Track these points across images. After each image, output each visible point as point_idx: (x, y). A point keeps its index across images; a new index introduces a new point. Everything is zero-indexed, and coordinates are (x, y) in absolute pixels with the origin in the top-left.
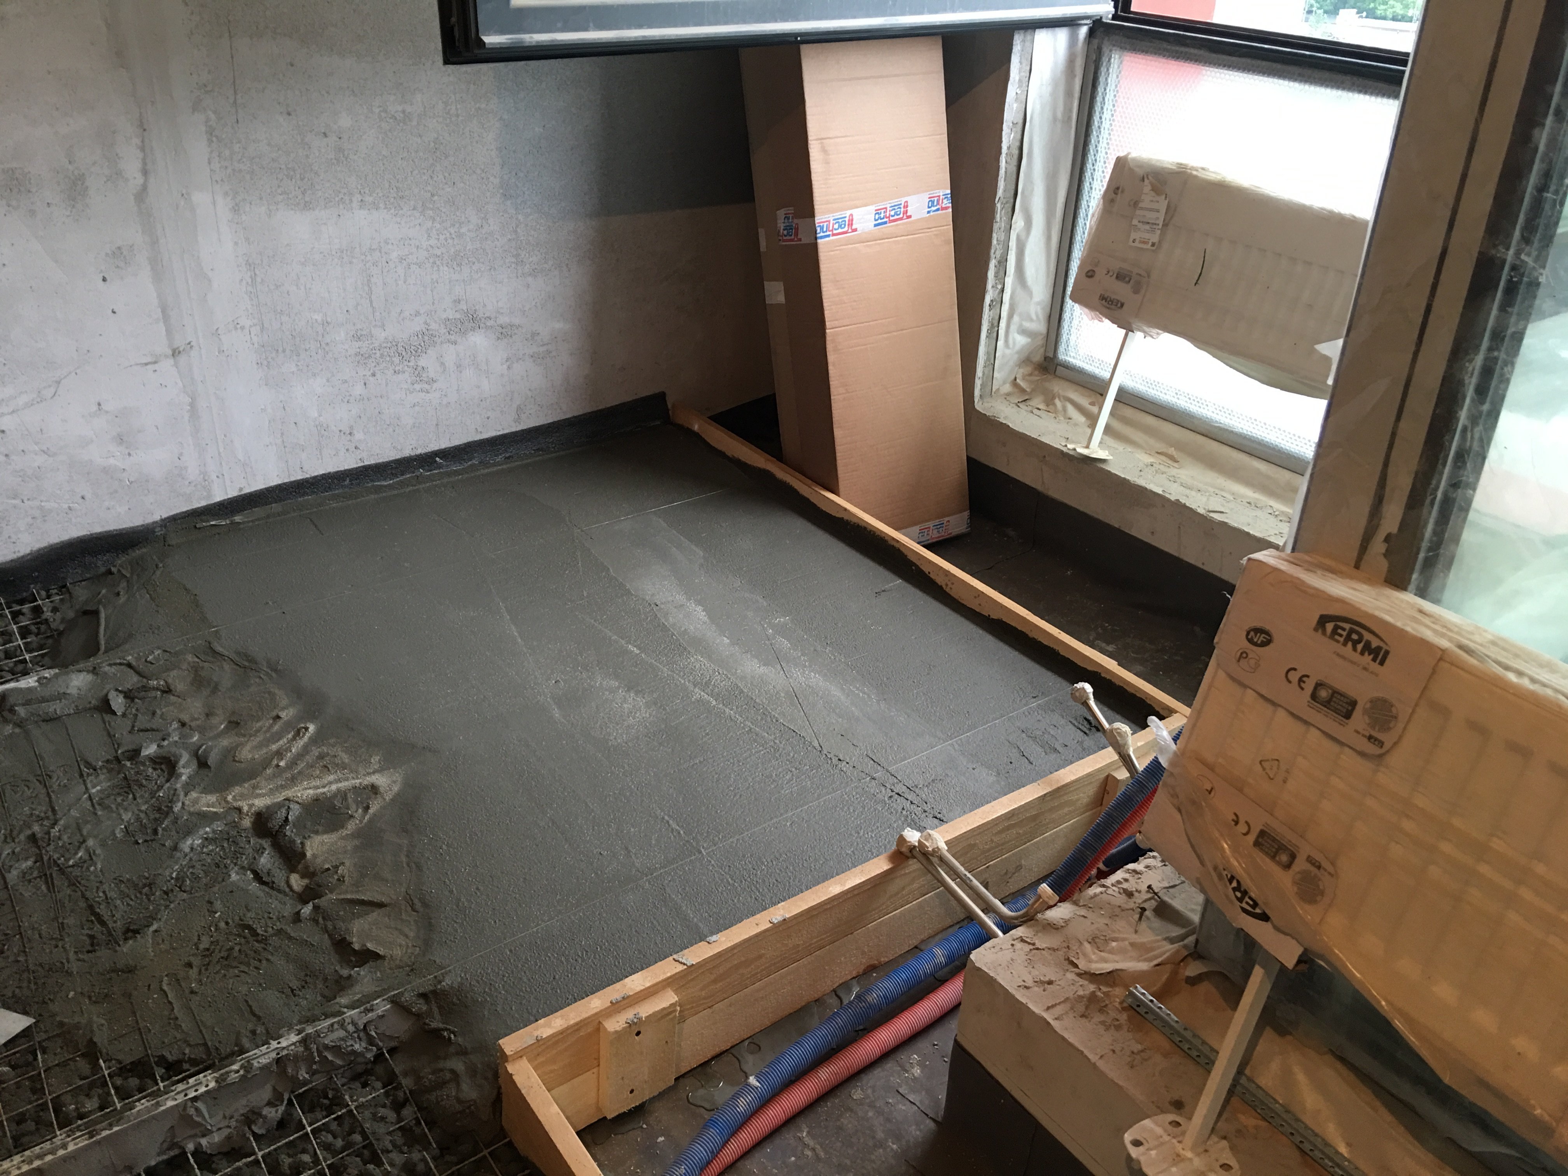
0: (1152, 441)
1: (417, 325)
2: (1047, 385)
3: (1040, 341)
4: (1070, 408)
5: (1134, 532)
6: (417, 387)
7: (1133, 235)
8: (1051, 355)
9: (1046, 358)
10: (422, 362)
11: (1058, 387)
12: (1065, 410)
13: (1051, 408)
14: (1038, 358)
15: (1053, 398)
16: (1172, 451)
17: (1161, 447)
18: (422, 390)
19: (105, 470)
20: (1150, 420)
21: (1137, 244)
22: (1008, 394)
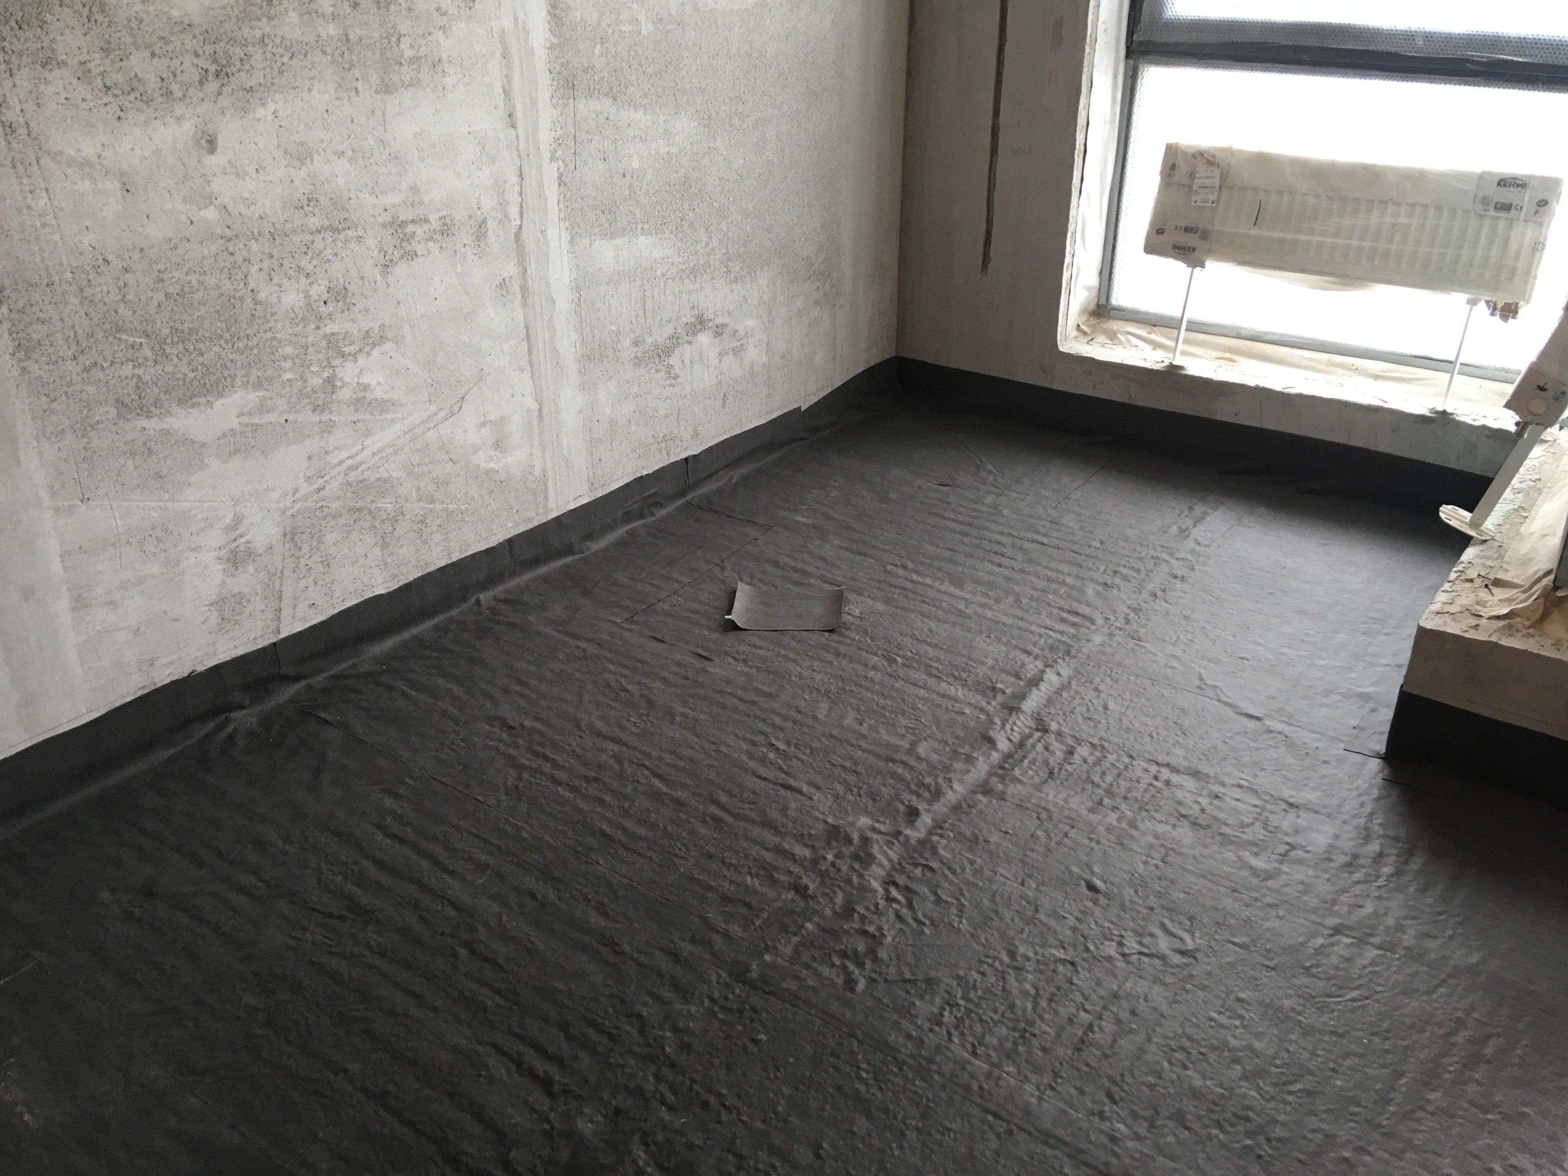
0: (1209, 352)
1: (669, 331)
2: (1105, 326)
3: (1095, 293)
4: (1130, 337)
5: (1219, 417)
6: (668, 382)
7: (1194, 198)
8: (1103, 302)
9: (1098, 306)
10: (672, 362)
11: (1115, 325)
12: (1128, 341)
13: (1115, 342)
14: (1092, 307)
15: (1115, 334)
16: (1228, 355)
17: (1219, 354)
18: (670, 385)
19: (487, 472)
20: (1202, 337)
21: (1198, 204)
22: (1076, 337)
